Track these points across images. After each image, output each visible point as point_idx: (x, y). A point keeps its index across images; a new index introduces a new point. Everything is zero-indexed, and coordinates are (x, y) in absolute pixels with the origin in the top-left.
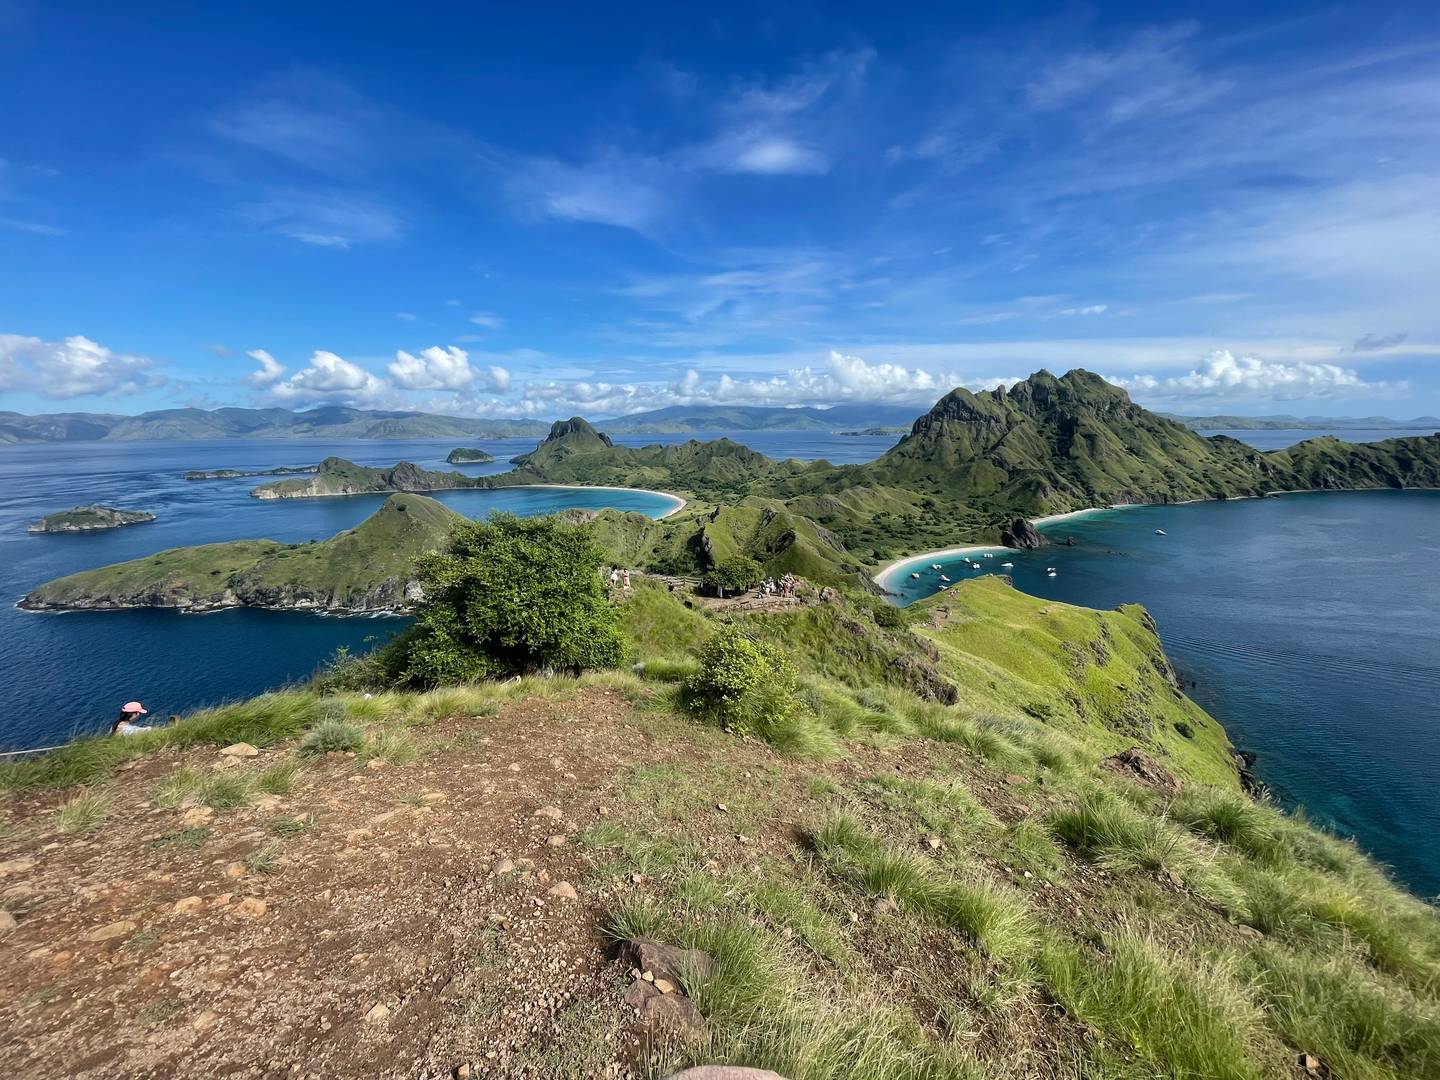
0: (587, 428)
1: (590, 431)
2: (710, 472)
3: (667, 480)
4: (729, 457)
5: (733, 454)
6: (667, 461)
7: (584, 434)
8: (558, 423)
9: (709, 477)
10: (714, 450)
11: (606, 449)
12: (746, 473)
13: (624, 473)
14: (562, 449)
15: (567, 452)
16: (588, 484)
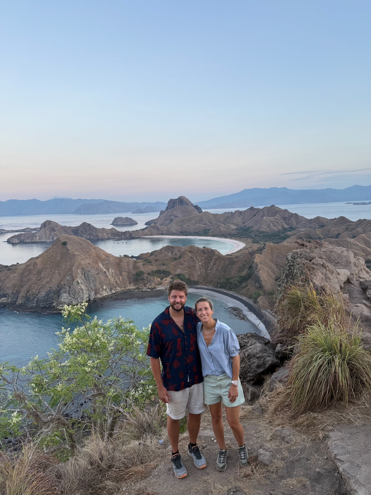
0: (188, 202)
1: (190, 204)
2: (263, 226)
3: (235, 232)
4: (276, 217)
5: (278, 215)
6: (235, 221)
7: (186, 206)
8: (171, 200)
9: (262, 230)
10: (266, 213)
11: (198, 214)
12: (286, 226)
13: (208, 228)
14: (173, 214)
15: (176, 217)
16: (186, 235)
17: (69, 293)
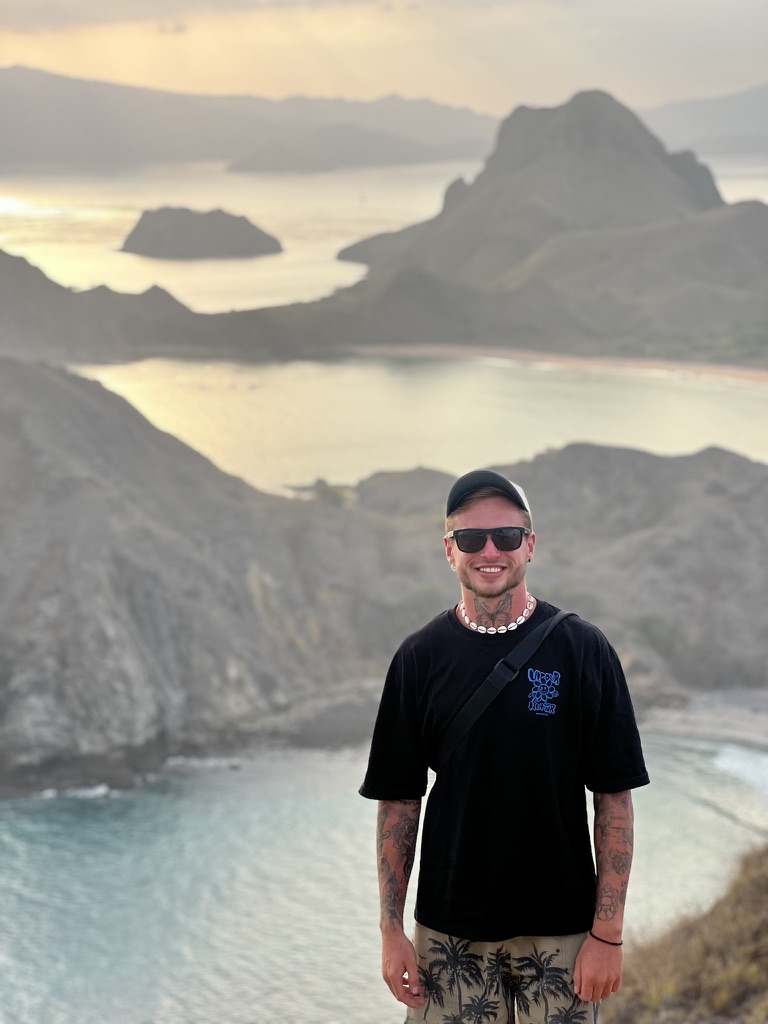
1: (641, 144)
7: (618, 157)
11: (692, 214)
17: (60, 695)
